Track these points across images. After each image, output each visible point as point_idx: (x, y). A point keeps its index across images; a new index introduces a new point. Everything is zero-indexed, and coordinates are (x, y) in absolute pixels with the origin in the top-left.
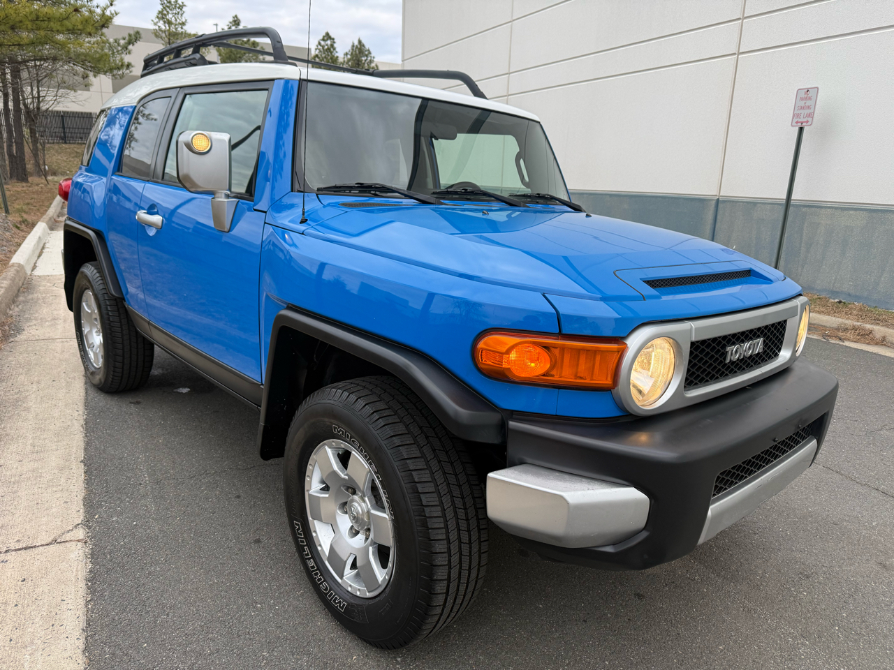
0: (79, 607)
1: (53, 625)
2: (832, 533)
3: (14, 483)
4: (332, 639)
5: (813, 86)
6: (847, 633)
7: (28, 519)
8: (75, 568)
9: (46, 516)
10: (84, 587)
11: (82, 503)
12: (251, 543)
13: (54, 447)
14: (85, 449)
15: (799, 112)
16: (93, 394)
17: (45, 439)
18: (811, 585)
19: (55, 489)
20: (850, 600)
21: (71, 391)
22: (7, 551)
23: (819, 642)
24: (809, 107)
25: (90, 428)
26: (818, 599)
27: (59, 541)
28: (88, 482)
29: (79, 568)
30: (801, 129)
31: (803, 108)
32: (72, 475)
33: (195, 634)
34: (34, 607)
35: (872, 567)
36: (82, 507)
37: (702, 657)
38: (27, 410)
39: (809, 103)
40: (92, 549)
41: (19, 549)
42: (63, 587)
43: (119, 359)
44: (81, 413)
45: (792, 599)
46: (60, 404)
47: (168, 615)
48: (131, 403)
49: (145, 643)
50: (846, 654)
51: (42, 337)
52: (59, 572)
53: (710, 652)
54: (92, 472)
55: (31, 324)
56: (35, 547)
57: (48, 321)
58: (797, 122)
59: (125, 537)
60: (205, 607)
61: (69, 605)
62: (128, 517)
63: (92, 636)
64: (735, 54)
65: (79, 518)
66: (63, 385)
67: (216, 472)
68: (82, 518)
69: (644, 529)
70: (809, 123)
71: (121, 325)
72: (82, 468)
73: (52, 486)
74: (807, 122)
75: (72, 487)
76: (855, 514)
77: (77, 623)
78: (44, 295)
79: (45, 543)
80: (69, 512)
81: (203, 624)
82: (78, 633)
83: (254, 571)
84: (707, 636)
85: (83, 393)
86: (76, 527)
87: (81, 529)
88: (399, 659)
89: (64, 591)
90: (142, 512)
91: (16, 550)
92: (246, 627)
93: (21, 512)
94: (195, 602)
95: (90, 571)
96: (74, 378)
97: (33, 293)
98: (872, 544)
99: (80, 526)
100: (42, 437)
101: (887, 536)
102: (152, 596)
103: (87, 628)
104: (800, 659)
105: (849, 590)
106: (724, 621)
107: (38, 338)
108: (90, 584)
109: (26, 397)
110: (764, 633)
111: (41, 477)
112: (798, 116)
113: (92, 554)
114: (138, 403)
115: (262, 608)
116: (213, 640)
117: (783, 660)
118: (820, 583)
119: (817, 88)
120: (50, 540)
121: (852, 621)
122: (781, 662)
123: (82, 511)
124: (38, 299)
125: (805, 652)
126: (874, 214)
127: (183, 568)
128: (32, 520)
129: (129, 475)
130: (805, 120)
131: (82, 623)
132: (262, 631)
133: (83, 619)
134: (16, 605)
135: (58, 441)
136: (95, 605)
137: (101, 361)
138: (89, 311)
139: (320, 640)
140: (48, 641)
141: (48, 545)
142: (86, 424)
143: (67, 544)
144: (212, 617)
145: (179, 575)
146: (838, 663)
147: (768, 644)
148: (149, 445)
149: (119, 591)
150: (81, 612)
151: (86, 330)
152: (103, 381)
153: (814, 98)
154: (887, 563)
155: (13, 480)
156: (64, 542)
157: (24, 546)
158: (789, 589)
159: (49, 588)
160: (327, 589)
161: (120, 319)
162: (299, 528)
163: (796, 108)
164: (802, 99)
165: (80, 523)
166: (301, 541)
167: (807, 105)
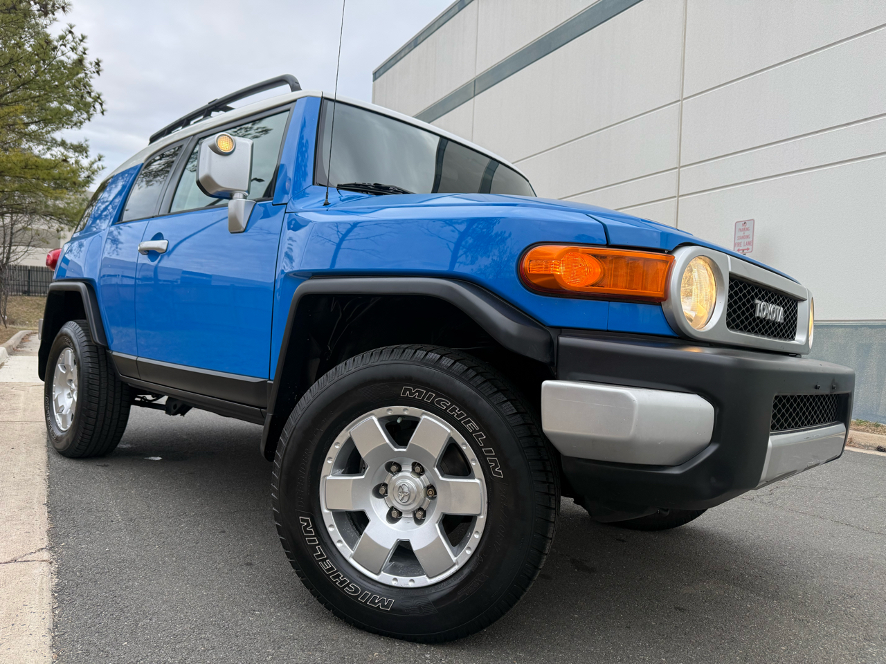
0: (45, 611)
1: (13, 625)
4: (346, 639)
5: (749, 219)
8: (39, 581)
9: (5, 541)
10: (50, 596)
11: (46, 534)
12: (241, 565)
13: (14, 493)
15: (739, 241)
17: (3, 487)
19: (14, 522)
21: (32, 456)
24: (748, 237)
27: (19, 560)
28: (52, 519)
29: (43, 581)
31: (742, 238)
32: (34, 513)
33: (184, 635)
36: (46, 537)
39: (747, 233)
40: (58, 568)
44: (43, 471)
46: (20, 464)
47: (151, 619)
48: (97, 466)
49: (125, 641)
54: (56, 512)
59: (97, 559)
60: (194, 614)
61: (32, 609)
62: (99, 545)
63: (59, 636)
64: (675, 197)
65: (43, 544)
66: (23, 451)
67: (196, 514)
68: (46, 544)
69: (711, 442)
71: (100, 378)
72: (45, 509)
73: (12, 520)
74: (748, 249)
75: (34, 522)
77: (43, 623)
80: (31, 539)
81: (193, 626)
82: (43, 631)
83: (249, 586)
85: (45, 457)
86: (39, 551)
87: (46, 553)
88: (428, 656)
89: (27, 598)
90: (115, 542)
92: (245, 629)
94: (182, 609)
95: (57, 585)
96: (36, 447)
99: (44, 550)
102: (131, 605)
103: (54, 628)
108: (56, 595)
112: (739, 244)
113: (58, 572)
115: (261, 615)
118: (866, 601)
119: (753, 220)
120: (9, 559)
122: (853, 659)
123: (45, 539)
127: (165, 583)
129: (99, 515)
130: (746, 248)
131: (48, 623)
132: (263, 633)
133: (49, 621)
135: (18, 490)
136: (63, 611)
137: (70, 423)
138: (64, 372)
139: (333, 640)
140: (7, 637)
141: (6, 563)
142: (48, 479)
143: (29, 563)
144: (203, 621)
145: (161, 589)
148: (120, 495)
149: (91, 600)
150: (48, 616)
151: (56, 394)
152: (69, 445)
153: (751, 229)
156: (25, 561)
158: (836, 605)
159: (8, 595)
160: (356, 590)
161: (100, 372)
162: (308, 525)
163: (736, 238)
164: (740, 230)
165: (44, 547)
166: (310, 541)
167: (746, 234)
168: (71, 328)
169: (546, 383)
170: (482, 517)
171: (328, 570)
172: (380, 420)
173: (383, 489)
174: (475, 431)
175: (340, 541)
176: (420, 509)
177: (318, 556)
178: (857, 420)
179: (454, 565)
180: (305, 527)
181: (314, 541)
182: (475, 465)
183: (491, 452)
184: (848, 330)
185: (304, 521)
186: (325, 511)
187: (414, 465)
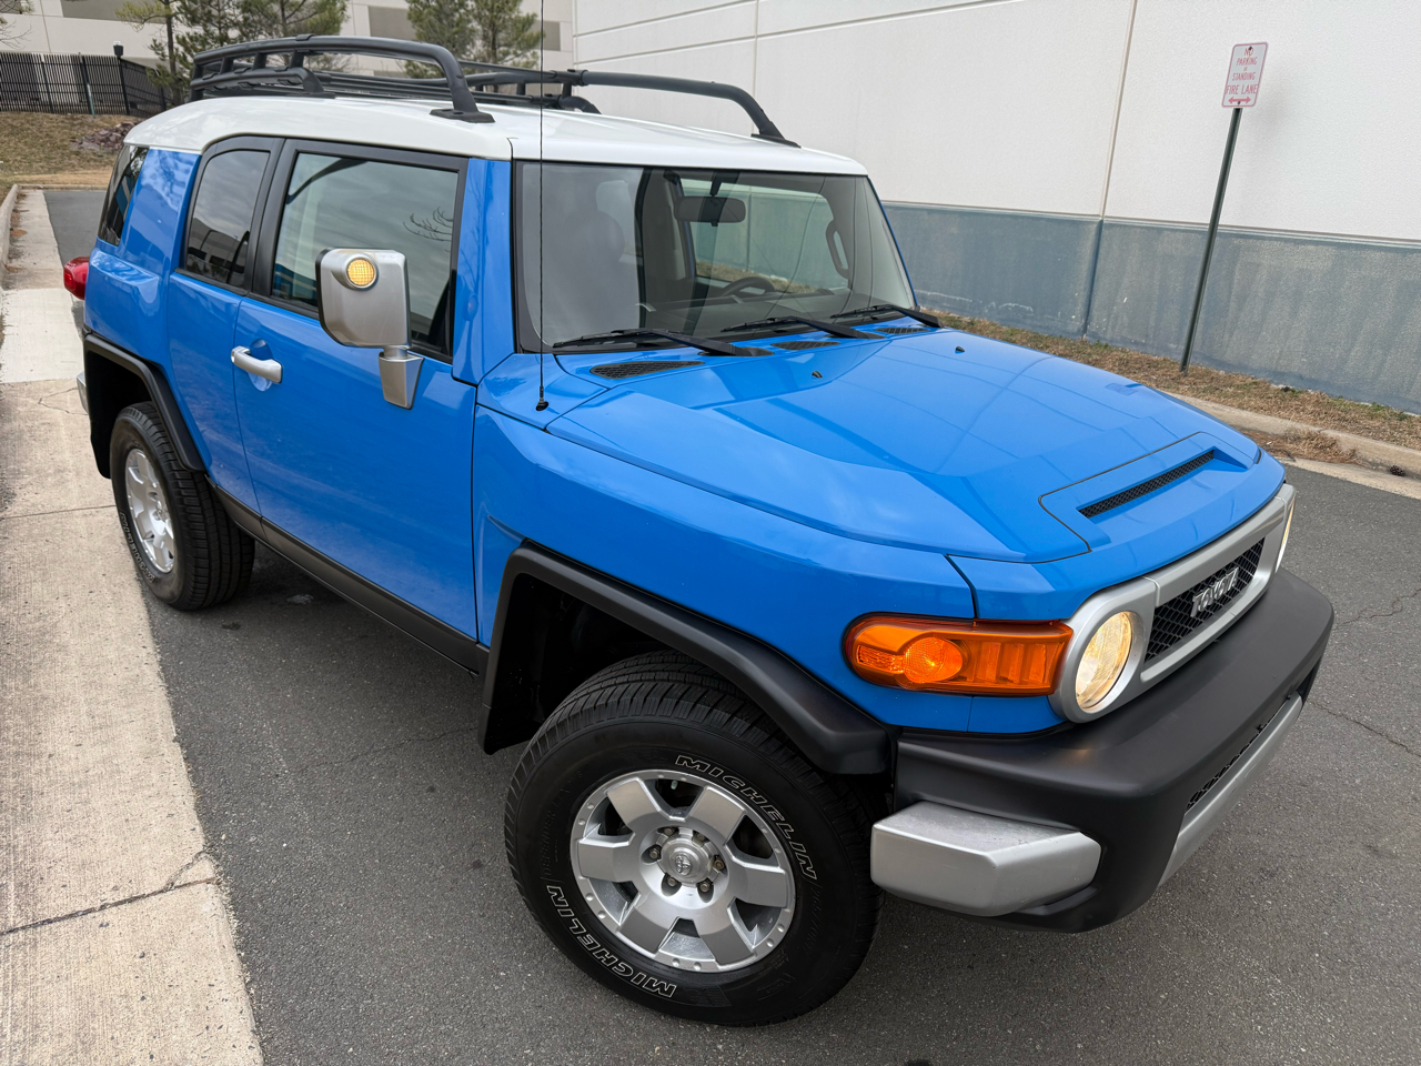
0: (238, 994)
1: (207, 1028)
2: (1300, 800)
3: (80, 786)
4: (619, 1022)
5: (1260, 41)
6: (1331, 963)
7: (120, 850)
8: (215, 928)
9: (146, 842)
10: (236, 960)
11: (194, 814)
12: (468, 869)
13: (126, 717)
14: (175, 716)
15: (1235, 83)
16: (162, 614)
17: (106, 702)
18: (1277, 888)
19: (147, 793)
20: (1333, 910)
21: (124, 610)
22: (103, 907)
23: (1295, 979)
24: (1251, 76)
25: (173, 676)
26: (1288, 911)
27: (177, 883)
28: (195, 776)
29: (220, 929)
30: (1237, 112)
31: (1241, 77)
32: (167, 765)
33: (419, 1027)
34: (170, 999)
35: (1358, 854)
36: (197, 821)
37: (1138, 1013)
38: (63, 648)
39: (1251, 69)
40: (231, 893)
41: (121, 903)
42: (205, 962)
43: (204, 563)
44: (150, 650)
45: (1252, 912)
46: (113, 636)
47: (372, 997)
48: (224, 627)
49: (349, 1046)
50: (1333, 995)
51: (48, 508)
52: (193, 938)
53: (1149, 1005)
54: (196, 759)
55: (24, 482)
56: (143, 896)
57: (50, 475)
58: (1231, 100)
59: (276, 870)
60: (424, 982)
61: (223, 993)
62: (272, 835)
63: (269, 1041)
65: (197, 842)
66: (109, 598)
67: (387, 748)
68: (202, 841)
69: (1091, 884)
70: (1250, 103)
71: (203, 511)
72: (178, 751)
73: (141, 787)
74: (1248, 100)
75: (172, 787)
76: (1330, 765)
77: (242, 1021)
78: (29, 424)
79: (157, 889)
80: (180, 832)
81: (427, 1009)
82: (247, 1038)
83: (483, 916)
84: (1142, 979)
85: (144, 614)
86: (196, 857)
87: (207, 861)
88: (720, 1047)
89: (209, 969)
90: (292, 826)
91: (116, 904)
92: (491, 1011)
93: (106, 837)
94: (408, 973)
95: (238, 932)
96: (122, 585)
97: (10, 421)
98: (1356, 816)
99: (203, 855)
100: (101, 699)
101: (1375, 800)
102: (342, 969)
103: (256, 1026)
104: (1272, 1007)
105: (1330, 892)
106: (1163, 954)
107: (42, 510)
108: (243, 954)
109: (55, 625)
110: (1218, 969)
111: (118, 772)
112: (1234, 89)
113: (233, 902)
114: (236, 627)
115: (507, 977)
116: (448, 1034)
117: (1249, 1011)
118: (1289, 885)
119: (1266, 44)
120: (162, 884)
121: (1337, 942)
122: (1246, 1015)
123: (198, 829)
124: (21, 431)
125: (1277, 997)
126: (1345, 252)
127: (376, 918)
128: (126, 850)
129: (255, 760)
130: (1244, 97)
131: (250, 1023)
132: (515, 1015)
133: (248, 1012)
134: (143, 998)
135: (128, 706)
136: (260, 989)
137: (170, 562)
138: (142, 482)
139: (603, 1024)
140: (207, 1054)
141: (161, 892)
142: (163, 670)
143: (191, 888)
144: (438, 997)
145: (372, 931)
146: (1322, 1011)
147: (1226, 987)
148: (273, 705)
149: (290, 962)
150: (243, 1003)
151: (137, 510)
152: (177, 593)
153: (1259, 62)
154: (1379, 845)
155: (76, 780)
156: (185, 885)
157: (127, 897)
158: (1247, 896)
159: (184, 965)
160: (628, 971)
161: (200, 501)
162: (559, 895)
163: (1231, 77)
164: (1240, 61)
165: (201, 850)
166: (563, 913)
167: (1248, 71)
168: (136, 418)
169: (878, 826)
170: (788, 910)
171: (590, 946)
172: (646, 782)
173: (655, 852)
174: (779, 821)
175: (603, 912)
176: (707, 880)
177: (575, 930)
178: (1374, 404)
179: (751, 955)
180: (555, 898)
181: (569, 913)
182: (778, 851)
183: (801, 848)
184: (1390, 255)
185: (554, 891)
186: (580, 878)
187: (695, 832)
